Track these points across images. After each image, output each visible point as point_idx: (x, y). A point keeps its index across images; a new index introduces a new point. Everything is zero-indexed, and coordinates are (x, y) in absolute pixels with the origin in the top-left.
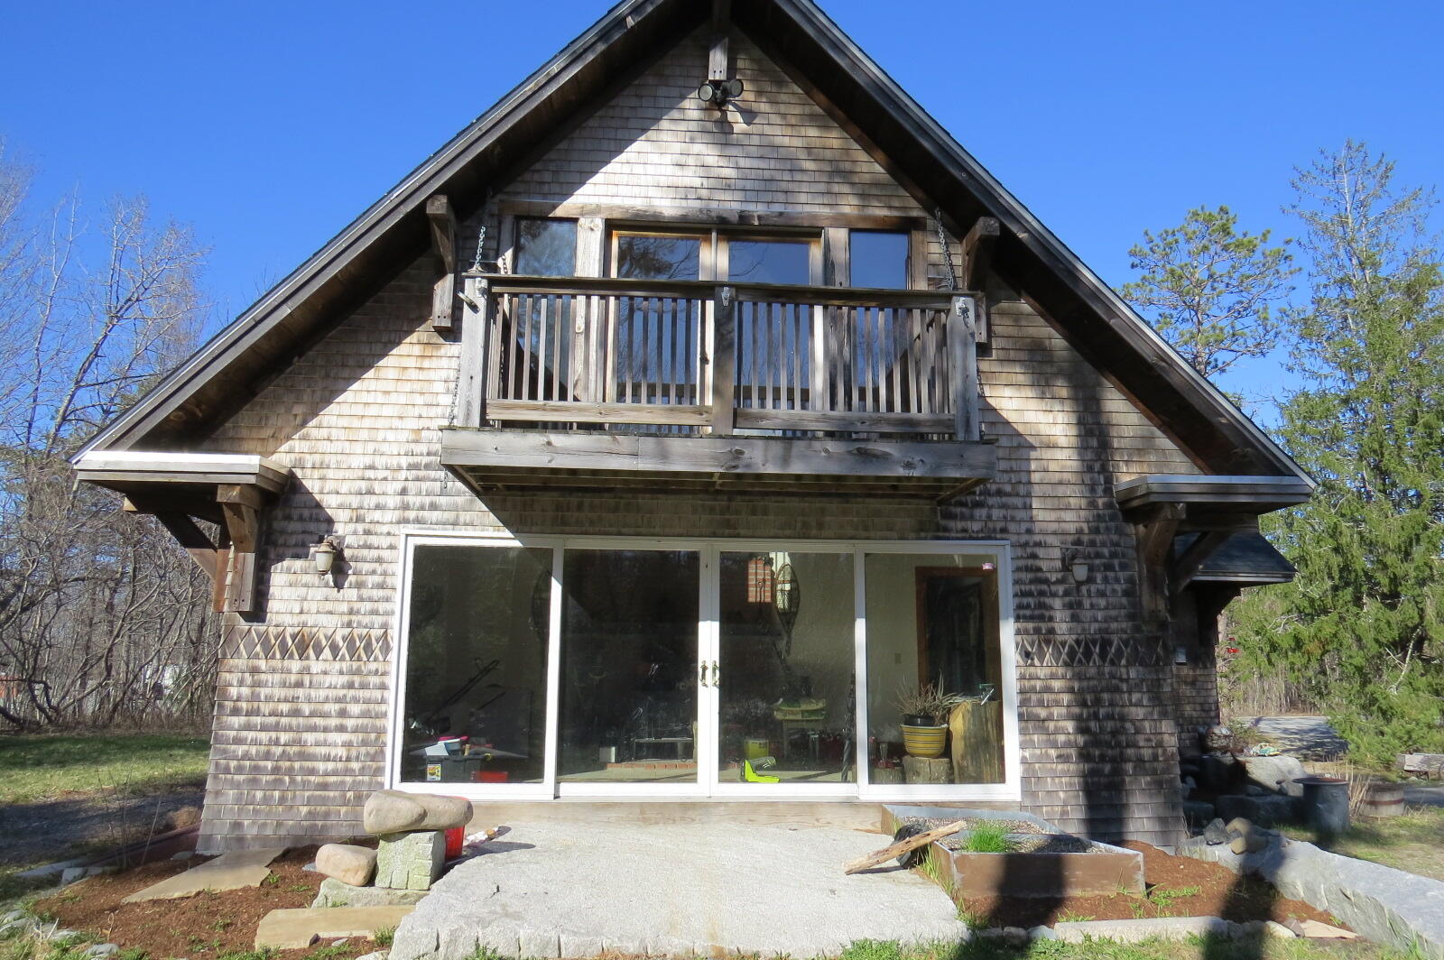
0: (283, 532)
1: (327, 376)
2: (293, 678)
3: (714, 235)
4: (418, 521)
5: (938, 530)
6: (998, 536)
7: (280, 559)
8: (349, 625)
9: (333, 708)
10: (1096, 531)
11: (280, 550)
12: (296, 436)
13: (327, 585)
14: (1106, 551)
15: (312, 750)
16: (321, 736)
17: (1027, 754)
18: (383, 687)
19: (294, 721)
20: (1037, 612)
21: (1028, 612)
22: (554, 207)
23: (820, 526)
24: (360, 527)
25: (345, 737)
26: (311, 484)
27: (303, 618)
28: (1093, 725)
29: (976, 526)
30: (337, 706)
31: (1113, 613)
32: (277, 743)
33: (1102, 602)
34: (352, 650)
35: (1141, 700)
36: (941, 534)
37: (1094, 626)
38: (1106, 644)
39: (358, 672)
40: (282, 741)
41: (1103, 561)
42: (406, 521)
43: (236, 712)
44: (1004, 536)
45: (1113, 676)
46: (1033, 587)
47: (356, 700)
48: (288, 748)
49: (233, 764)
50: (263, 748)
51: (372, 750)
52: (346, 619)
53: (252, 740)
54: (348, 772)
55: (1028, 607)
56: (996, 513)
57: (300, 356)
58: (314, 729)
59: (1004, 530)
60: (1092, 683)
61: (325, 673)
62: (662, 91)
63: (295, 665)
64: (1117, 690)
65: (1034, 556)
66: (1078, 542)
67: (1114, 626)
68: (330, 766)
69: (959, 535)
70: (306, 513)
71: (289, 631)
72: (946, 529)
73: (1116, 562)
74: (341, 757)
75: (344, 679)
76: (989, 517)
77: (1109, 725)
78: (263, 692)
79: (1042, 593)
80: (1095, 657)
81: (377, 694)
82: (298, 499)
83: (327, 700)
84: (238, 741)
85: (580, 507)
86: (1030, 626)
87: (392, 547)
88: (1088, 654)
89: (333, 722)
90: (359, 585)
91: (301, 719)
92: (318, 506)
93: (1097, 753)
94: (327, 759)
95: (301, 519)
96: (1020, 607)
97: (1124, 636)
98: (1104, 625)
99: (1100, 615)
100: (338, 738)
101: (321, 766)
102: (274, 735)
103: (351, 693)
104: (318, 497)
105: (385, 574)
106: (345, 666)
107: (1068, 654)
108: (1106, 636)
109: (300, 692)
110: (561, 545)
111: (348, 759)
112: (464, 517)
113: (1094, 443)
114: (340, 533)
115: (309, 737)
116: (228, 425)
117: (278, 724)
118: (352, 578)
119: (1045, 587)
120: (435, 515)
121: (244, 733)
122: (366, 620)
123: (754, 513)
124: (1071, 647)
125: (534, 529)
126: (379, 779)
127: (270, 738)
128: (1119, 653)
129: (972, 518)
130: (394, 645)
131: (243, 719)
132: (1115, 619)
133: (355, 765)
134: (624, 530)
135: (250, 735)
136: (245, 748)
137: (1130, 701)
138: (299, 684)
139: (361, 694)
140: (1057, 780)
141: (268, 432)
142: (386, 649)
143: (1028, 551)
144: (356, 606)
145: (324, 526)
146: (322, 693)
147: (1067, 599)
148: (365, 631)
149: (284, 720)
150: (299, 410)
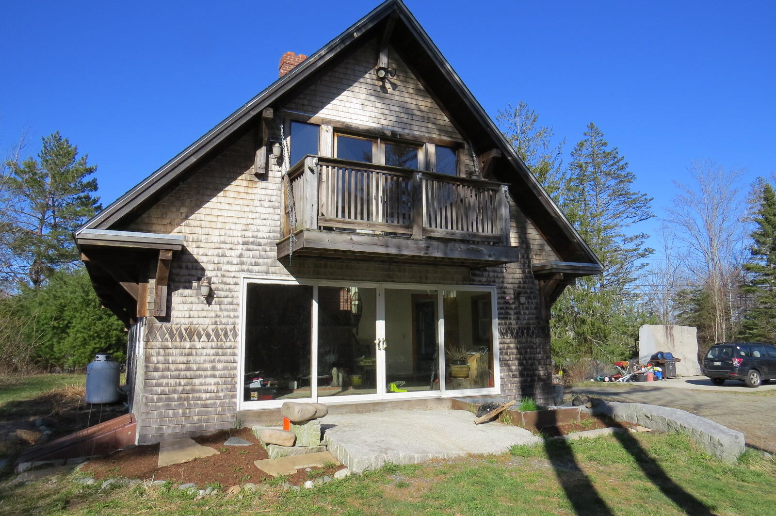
0: (178, 275)
1: (198, 193)
2: (187, 351)
3: (379, 140)
4: (250, 271)
5: (470, 281)
6: (492, 284)
7: (177, 289)
8: (215, 323)
9: (209, 366)
10: (525, 282)
11: (177, 284)
12: (183, 224)
13: (203, 303)
14: (528, 291)
15: (197, 388)
16: (203, 380)
17: (502, 375)
18: (234, 354)
19: (188, 373)
20: (505, 316)
21: (502, 316)
22: (310, 118)
23: (427, 278)
24: (219, 273)
25: (216, 380)
26: (192, 250)
27: (191, 320)
28: (525, 362)
29: (484, 279)
30: (211, 365)
31: (531, 316)
32: (180, 385)
33: (527, 312)
34: (217, 336)
35: (540, 351)
36: (471, 283)
37: (524, 322)
38: (529, 329)
39: (221, 347)
40: (183, 384)
41: (528, 295)
42: (243, 271)
43: (156, 370)
44: (494, 284)
45: (531, 342)
46: (504, 306)
47: (220, 362)
48: (186, 387)
49: (155, 397)
50: (172, 388)
51: (229, 386)
52: (213, 320)
53: (166, 384)
54: (218, 398)
55: (502, 314)
56: (491, 274)
57: (183, 182)
58: (199, 377)
59: (494, 282)
60: (524, 345)
61: (203, 348)
62: (357, 68)
63: (188, 344)
64: (532, 347)
65: (504, 293)
66: (519, 287)
67: (531, 321)
68: (208, 395)
69: (478, 283)
70: (190, 265)
71: (183, 327)
72: (474, 281)
73: (532, 295)
74: (214, 390)
75: (212, 351)
76: (489, 276)
77: (530, 362)
78: (171, 359)
79: (507, 308)
80: (525, 334)
81: (231, 358)
82: (185, 257)
83: (205, 362)
84: (158, 385)
85: (326, 266)
86: (503, 321)
87: (236, 284)
88: (523, 333)
89: (209, 373)
90: (220, 303)
91: (192, 372)
92: (196, 261)
93: (526, 373)
94: (206, 391)
95: (187, 268)
96: (499, 314)
97: (535, 326)
98: (528, 321)
99: (527, 317)
100: (212, 381)
101: (204, 396)
102: (178, 381)
103: (217, 358)
104: (196, 257)
105: (233, 297)
106: (214, 344)
107: (516, 333)
108: (528, 326)
109: (191, 358)
110: (316, 284)
111: (218, 391)
112: (272, 269)
113: (525, 246)
114: (209, 275)
115: (197, 381)
116: (144, 216)
117: (179, 375)
118: (216, 299)
119: (508, 306)
120: (256, 268)
121: (161, 381)
122: (224, 321)
123: (400, 271)
124: (517, 330)
125: (305, 276)
126: (234, 400)
127: (176, 382)
128: (533, 332)
129: (482, 276)
130: (239, 333)
131: (160, 373)
132: (532, 319)
133: (221, 394)
134: (345, 278)
135: (165, 381)
136: (162, 388)
137: (537, 351)
138: (190, 354)
139: (223, 358)
140: (512, 385)
141: (167, 221)
142: (235, 335)
143: (503, 291)
144: (219, 313)
145: (200, 272)
146: (202, 359)
147: (515, 310)
148: (224, 326)
149: (182, 373)
150: (184, 210)
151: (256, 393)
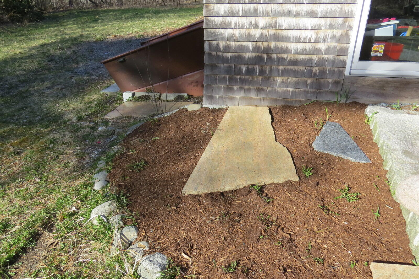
15: (284, 33)
16: (293, 21)
19: (270, 8)
25: (315, 21)
32: (256, 27)
40: (260, 26)
48: (265, 32)
50: (245, 32)
51: (338, 33)
53: (236, 25)
58: (287, 14)
68: (300, 46)
74: (310, 39)
84: (225, 26)
89: (305, 8)
91: (276, 6)
94: (298, 40)
100: (309, 22)
101: (293, 46)
102: (253, 20)
111: (317, 41)
115: (284, 22)
117: (256, 10)
121: (229, 19)
126: (342, 57)
127: (251, 23)
131: (227, 7)
135: (234, 20)
136: (230, 31)
151: (383, 47)
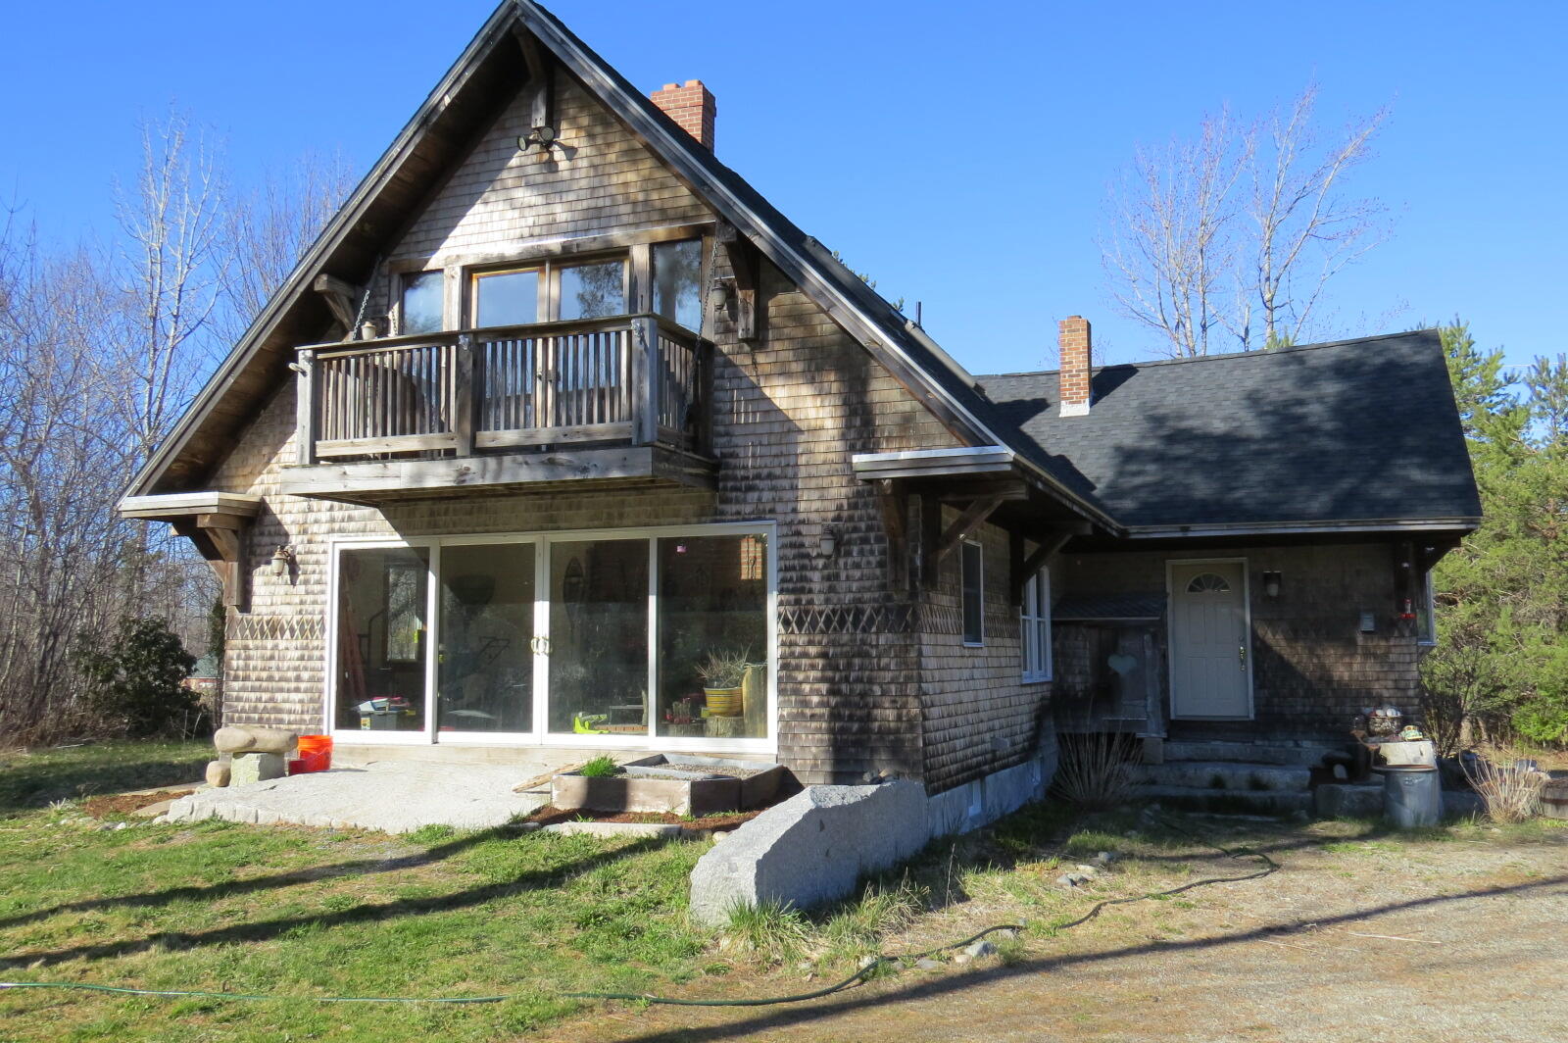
0: (259, 545)
1: (282, 423)
2: (268, 653)
3: (547, 265)
4: (341, 531)
5: (716, 514)
6: (768, 516)
7: (258, 565)
8: (300, 612)
9: (291, 674)
10: (853, 506)
11: (258, 559)
12: (265, 471)
13: (286, 584)
14: (863, 525)
15: (281, 705)
16: (286, 695)
17: (785, 713)
18: (322, 658)
19: (270, 685)
20: (799, 585)
21: (791, 586)
22: (427, 261)
23: (621, 516)
24: (306, 538)
25: (300, 696)
26: (275, 508)
27: (273, 608)
28: (844, 687)
29: (748, 509)
30: (295, 673)
31: (867, 584)
32: (260, 700)
33: (857, 574)
34: (303, 631)
35: (888, 665)
36: (718, 517)
37: (849, 597)
38: (859, 613)
39: (306, 648)
40: (264, 699)
41: (861, 534)
42: (332, 531)
43: (236, 678)
44: (772, 516)
45: (863, 642)
46: (796, 562)
47: (306, 669)
48: (267, 704)
50: (253, 704)
51: (316, 706)
52: (298, 608)
53: (246, 698)
54: (302, 722)
55: (791, 580)
56: (767, 496)
57: (265, 408)
58: (281, 690)
59: (772, 511)
60: (845, 649)
61: (287, 649)
62: (504, 144)
63: (270, 643)
64: (867, 655)
65: (798, 533)
66: (838, 518)
67: (867, 596)
68: (293, 717)
69: (735, 517)
70: (272, 529)
71: (266, 618)
72: (722, 513)
73: (872, 535)
74: (298, 711)
75: (298, 653)
76: (760, 499)
77: (858, 688)
78: (252, 663)
79: (803, 568)
80: (849, 625)
81: (318, 664)
82: (267, 520)
83: (288, 669)
84: (238, 699)
85: (446, 513)
86: (792, 597)
87: (325, 552)
88: (842, 622)
89: (293, 685)
90: (306, 582)
91: (274, 683)
92: (279, 524)
93: (847, 713)
94: (290, 712)
95: (270, 534)
96: (783, 580)
97: (876, 605)
98: (858, 595)
99: (855, 586)
100: (296, 696)
101: (286, 717)
102: (258, 694)
103: (303, 663)
104: (279, 517)
105: (321, 573)
106: (299, 643)
107: (824, 622)
108: (860, 605)
109: (273, 664)
110: (434, 544)
112: (371, 525)
113: (858, 422)
114: (293, 543)
115: (279, 696)
116: (225, 467)
117: (260, 686)
118: (301, 577)
119: (807, 562)
120: (352, 525)
121: (241, 694)
122: (310, 608)
123: (570, 507)
124: (828, 616)
125: (416, 532)
126: (322, 726)
127: (257, 697)
128: (871, 621)
129: (745, 501)
130: (327, 627)
131: (241, 683)
132: (869, 590)
133: (307, 717)
135: (245, 695)
136: (242, 704)
137: (879, 665)
138: (272, 658)
139: (310, 664)
140: (810, 737)
141: (247, 470)
142: (323, 630)
143: (793, 529)
144: (305, 598)
145: (283, 539)
146: (286, 664)
147: (826, 572)
148: (310, 617)
149: (264, 684)
150: (266, 451)
151: (368, 719)
